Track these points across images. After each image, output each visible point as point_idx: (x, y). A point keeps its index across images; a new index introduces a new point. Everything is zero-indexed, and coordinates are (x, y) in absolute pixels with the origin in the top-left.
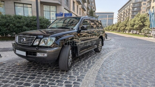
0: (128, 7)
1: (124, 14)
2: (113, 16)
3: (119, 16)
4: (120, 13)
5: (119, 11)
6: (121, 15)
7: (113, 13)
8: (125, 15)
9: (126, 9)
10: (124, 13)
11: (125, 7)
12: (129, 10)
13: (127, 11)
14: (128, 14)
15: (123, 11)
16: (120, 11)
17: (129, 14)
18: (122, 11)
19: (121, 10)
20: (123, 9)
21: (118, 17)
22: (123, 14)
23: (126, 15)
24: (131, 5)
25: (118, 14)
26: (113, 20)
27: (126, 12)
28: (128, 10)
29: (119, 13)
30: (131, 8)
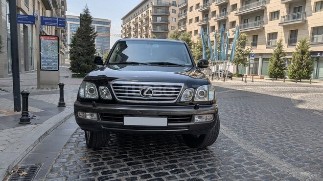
0: (144, 13)
1: (135, 27)
2: (109, 28)
3: (126, 30)
4: (128, 24)
5: (123, 19)
6: (130, 28)
7: (108, 23)
8: (139, 30)
9: (140, 16)
10: (136, 25)
11: (136, 12)
12: (147, 19)
13: (142, 22)
14: (144, 28)
15: (134, 20)
16: (126, 19)
17: (147, 27)
18: (132, 21)
19: (128, 18)
20: (132, 15)
21: (122, 32)
22: (133, 26)
23: (141, 29)
24: (151, 9)
25: (122, 27)
26: (109, 40)
27: (140, 23)
28: (144, 21)
29: (124, 23)
30: (151, 17)
